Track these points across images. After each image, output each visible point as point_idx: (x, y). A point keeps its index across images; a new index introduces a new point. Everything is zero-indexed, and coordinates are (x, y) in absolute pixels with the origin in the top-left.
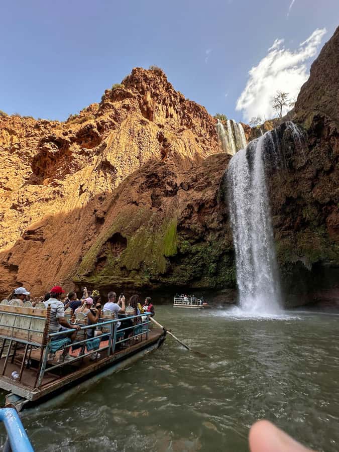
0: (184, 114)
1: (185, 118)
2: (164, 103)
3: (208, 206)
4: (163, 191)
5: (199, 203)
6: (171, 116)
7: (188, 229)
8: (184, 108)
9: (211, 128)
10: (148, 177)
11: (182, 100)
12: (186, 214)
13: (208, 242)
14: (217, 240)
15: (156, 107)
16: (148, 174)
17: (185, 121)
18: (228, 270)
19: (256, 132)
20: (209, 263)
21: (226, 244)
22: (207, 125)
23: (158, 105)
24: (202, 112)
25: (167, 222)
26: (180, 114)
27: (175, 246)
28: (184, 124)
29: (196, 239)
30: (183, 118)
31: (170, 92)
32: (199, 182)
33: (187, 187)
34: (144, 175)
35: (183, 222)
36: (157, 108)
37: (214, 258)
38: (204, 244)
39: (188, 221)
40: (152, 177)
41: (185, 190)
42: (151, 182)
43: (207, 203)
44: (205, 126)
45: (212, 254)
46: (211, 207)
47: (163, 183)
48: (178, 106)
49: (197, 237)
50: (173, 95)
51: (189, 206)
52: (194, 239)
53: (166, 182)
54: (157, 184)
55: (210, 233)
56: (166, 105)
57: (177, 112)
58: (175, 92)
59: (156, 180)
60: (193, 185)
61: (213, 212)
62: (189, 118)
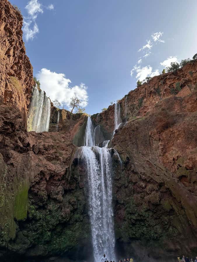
0: (19, 62)
1: (18, 66)
2: (11, 43)
3: (57, 178)
4: (13, 144)
5: (52, 174)
6: (9, 56)
7: (36, 195)
8: (20, 58)
9: (29, 86)
10: (6, 123)
11: (22, 51)
12: (38, 179)
13: (48, 211)
14: (57, 211)
15: (5, 41)
16: (8, 121)
17: (15, 68)
18: (58, 239)
19: (55, 112)
20: (46, 231)
21: (63, 216)
22: (28, 83)
23: (7, 41)
24: (30, 71)
25: (19, 181)
26: (15, 59)
27: (26, 210)
28: (14, 69)
29: (39, 206)
30: (16, 64)
31: (19, 37)
32: (49, 152)
33: (37, 151)
34: (3, 119)
35: (33, 186)
36: (5, 43)
37: (51, 227)
38: (44, 212)
39: (37, 186)
40: (9, 125)
41: (35, 153)
42: (5, 129)
43: (57, 176)
44: (26, 82)
45: (50, 223)
46: (59, 180)
47: (15, 135)
48: (18, 52)
49: (41, 204)
50: (19, 42)
51: (42, 173)
52: (37, 205)
53: (18, 136)
54: (9, 133)
55: (51, 203)
56: (12, 45)
57: (14, 56)
58: (22, 41)
59: (11, 130)
60: (43, 152)
61: (59, 185)
62: (20, 69)
